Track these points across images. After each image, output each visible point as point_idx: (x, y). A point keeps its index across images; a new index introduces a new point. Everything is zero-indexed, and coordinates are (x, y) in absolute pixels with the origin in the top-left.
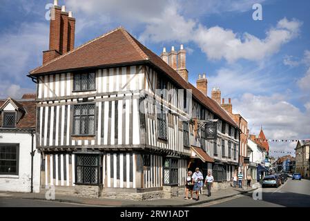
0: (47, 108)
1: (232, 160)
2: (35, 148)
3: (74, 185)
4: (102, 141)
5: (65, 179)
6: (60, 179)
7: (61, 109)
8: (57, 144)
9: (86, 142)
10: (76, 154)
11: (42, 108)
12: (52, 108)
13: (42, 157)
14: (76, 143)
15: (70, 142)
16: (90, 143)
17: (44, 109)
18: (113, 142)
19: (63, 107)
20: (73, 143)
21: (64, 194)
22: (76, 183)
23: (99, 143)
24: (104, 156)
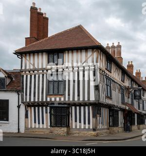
0: (29, 76)
2: (20, 103)
3: (49, 127)
4: (69, 98)
5: (43, 123)
6: (39, 123)
7: (39, 77)
8: (36, 100)
9: (58, 99)
10: (50, 107)
11: (25, 76)
12: (33, 76)
13: (26, 109)
14: (51, 99)
15: (46, 99)
16: (60, 99)
17: (27, 76)
18: (76, 99)
19: (41, 75)
20: (48, 99)
21: (42, 133)
22: (51, 126)
23: (67, 99)
24: (70, 108)
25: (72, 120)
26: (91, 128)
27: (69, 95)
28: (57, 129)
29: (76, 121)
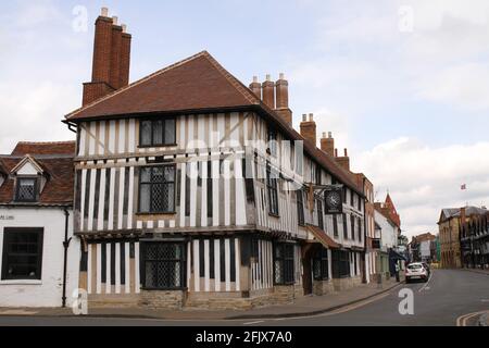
0: (94, 172)
1: (356, 243)
2: (70, 234)
3: (139, 291)
4: (187, 221)
6: (112, 283)
7: (118, 173)
8: (111, 227)
9: (161, 224)
10: (141, 242)
11: (84, 172)
12: (103, 172)
13: (83, 248)
14: (144, 225)
15: (134, 224)
16: (167, 225)
17: (89, 172)
18: (204, 223)
19: (123, 170)
20: (139, 225)
23: (182, 224)
24: (189, 244)
25: (192, 272)
26: (238, 289)
27: (187, 214)
28: (158, 293)
29: (202, 274)
